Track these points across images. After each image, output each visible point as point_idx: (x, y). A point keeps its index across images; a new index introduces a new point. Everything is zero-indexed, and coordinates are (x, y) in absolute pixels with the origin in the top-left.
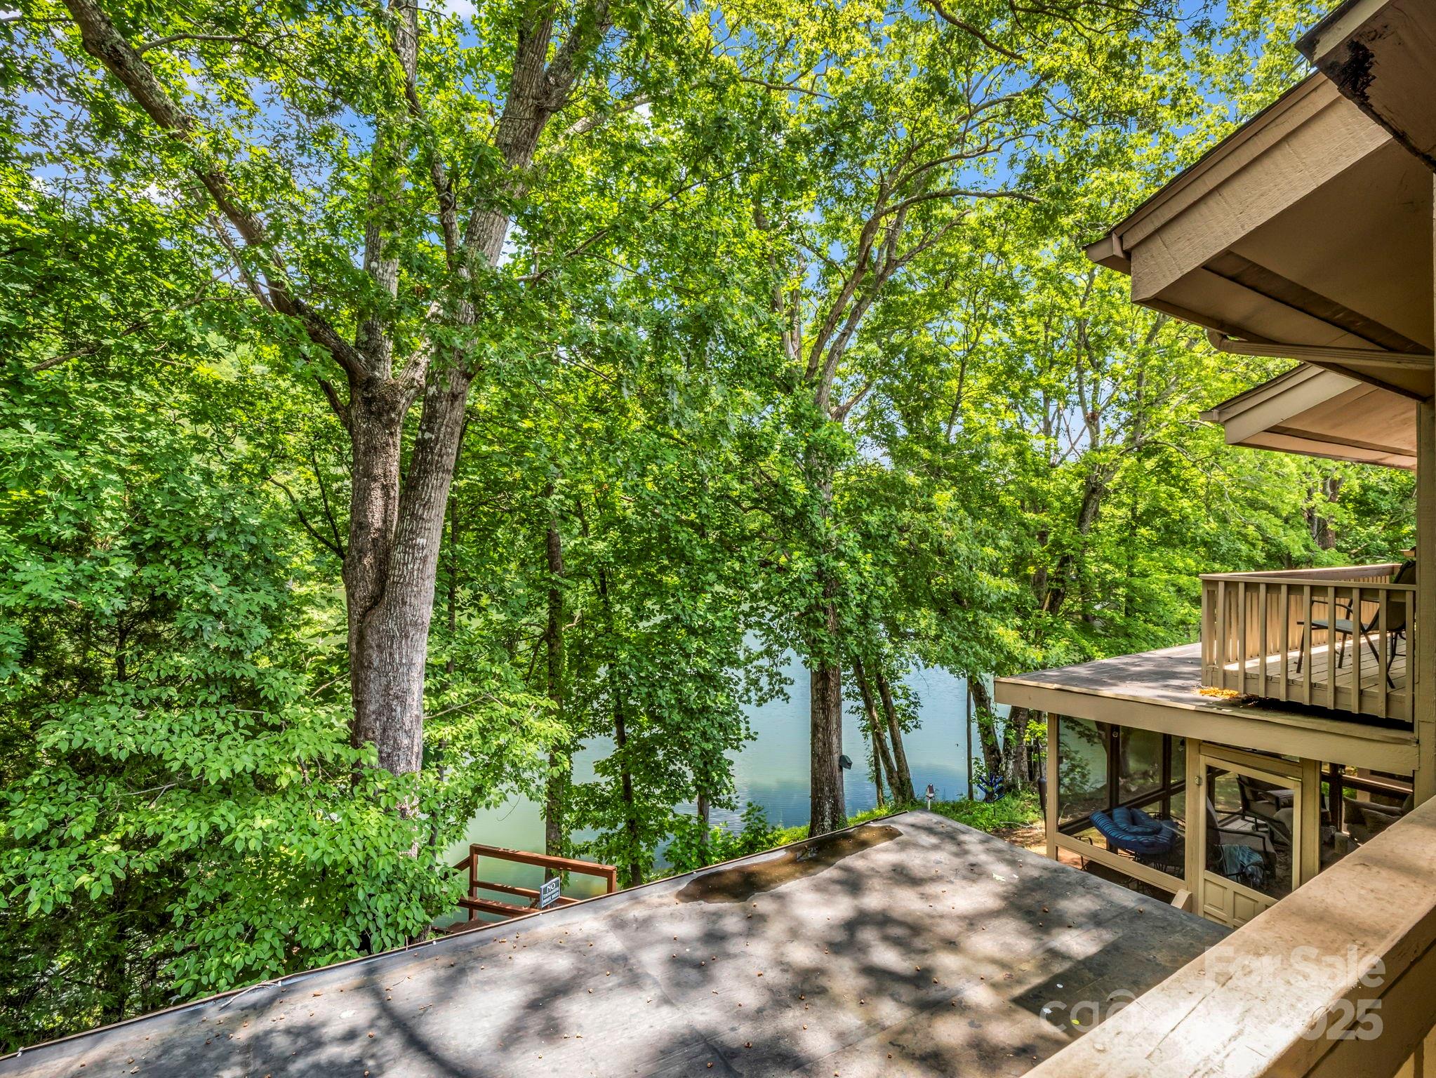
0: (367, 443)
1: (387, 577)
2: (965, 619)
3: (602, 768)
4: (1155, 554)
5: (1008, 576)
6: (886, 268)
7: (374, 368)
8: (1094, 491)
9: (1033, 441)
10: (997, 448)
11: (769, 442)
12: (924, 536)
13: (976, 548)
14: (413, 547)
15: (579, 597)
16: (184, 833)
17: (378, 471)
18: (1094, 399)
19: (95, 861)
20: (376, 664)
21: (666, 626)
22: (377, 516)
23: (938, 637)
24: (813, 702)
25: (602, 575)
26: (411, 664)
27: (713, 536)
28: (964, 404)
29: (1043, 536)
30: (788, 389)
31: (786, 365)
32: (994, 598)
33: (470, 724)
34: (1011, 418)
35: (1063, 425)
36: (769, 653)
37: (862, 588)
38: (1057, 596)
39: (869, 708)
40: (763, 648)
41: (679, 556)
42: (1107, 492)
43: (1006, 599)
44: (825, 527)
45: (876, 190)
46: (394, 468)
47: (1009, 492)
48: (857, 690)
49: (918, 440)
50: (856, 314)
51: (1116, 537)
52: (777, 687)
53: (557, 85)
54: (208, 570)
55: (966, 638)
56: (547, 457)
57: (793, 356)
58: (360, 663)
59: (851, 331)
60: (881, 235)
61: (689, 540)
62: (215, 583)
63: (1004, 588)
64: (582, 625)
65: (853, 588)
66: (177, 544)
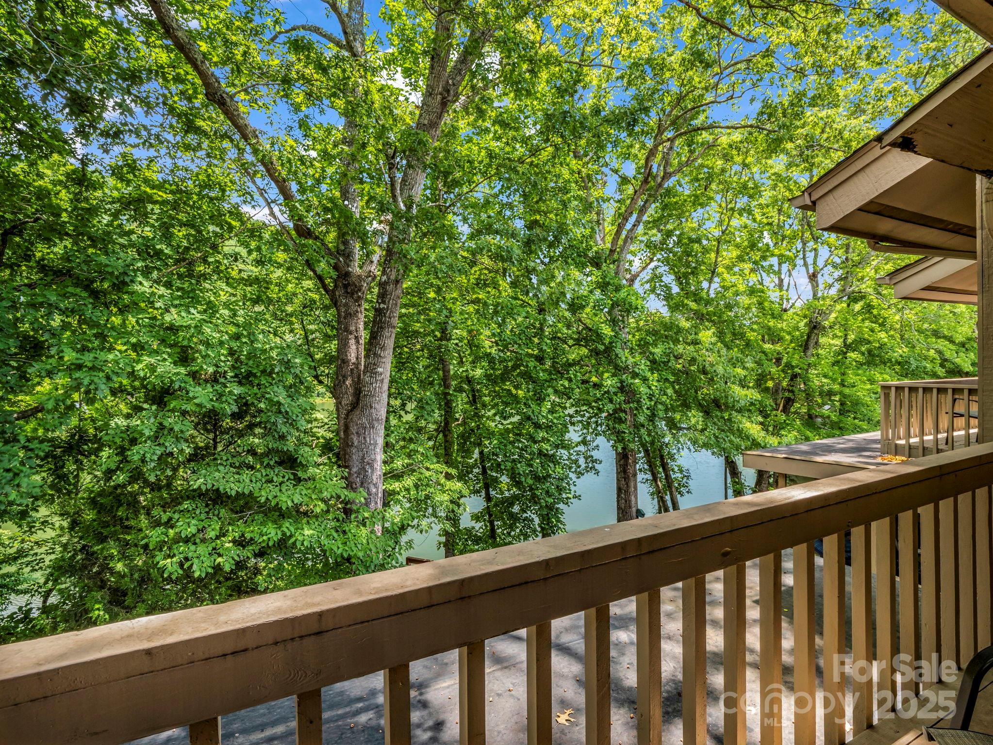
0: (346, 311)
1: (360, 392)
2: (723, 418)
3: (476, 518)
4: (860, 372)
5: (753, 388)
6: (663, 178)
7: (348, 266)
8: (815, 327)
9: (770, 293)
10: (745, 300)
11: (587, 301)
12: (693, 361)
13: (729, 369)
14: (375, 373)
15: (460, 403)
16: (269, 536)
17: (353, 328)
18: (815, 263)
19: (221, 551)
20: (356, 443)
21: (521, 422)
22: (353, 355)
23: (704, 430)
24: (618, 473)
25: (473, 390)
26: (376, 444)
27: (548, 363)
28: (720, 270)
29: (778, 361)
30: (598, 266)
31: (595, 249)
32: (742, 403)
33: (409, 481)
34: (753, 279)
35: (792, 283)
36: (584, 442)
37: (650, 397)
38: (789, 402)
39: (655, 478)
40: (580, 439)
41: (528, 376)
42: (824, 328)
43: (752, 404)
44: (625, 357)
45: (655, 127)
46: (361, 326)
47: (753, 330)
48: (646, 467)
49: (687, 295)
50: (642, 211)
51: (832, 360)
52: (590, 465)
53: (454, 85)
54: (276, 389)
55: (723, 431)
56: (446, 316)
57: (600, 242)
58: (346, 443)
59: (639, 222)
60: (659, 156)
61: (535, 367)
62: (281, 396)
63: (750, 396)
64: (464, 423)
65: (645, 397)
66: (259, 374)
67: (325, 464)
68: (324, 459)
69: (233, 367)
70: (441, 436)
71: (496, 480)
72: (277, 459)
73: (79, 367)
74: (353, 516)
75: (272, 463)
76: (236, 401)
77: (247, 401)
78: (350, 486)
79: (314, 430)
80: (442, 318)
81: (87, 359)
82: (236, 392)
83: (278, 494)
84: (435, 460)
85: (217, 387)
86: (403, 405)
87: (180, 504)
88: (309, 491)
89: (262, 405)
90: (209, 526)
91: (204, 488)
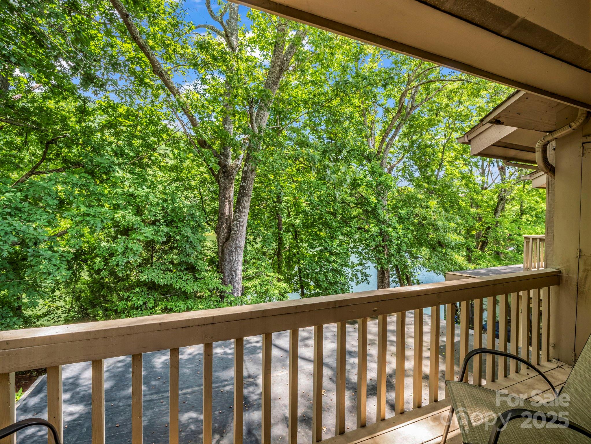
0: (224, 187)
1: (231, 231)
2: (442, 252)
6: (411, 109)
7: (226, 161)
8: (502, 200)
9: (475, 179)
10: (457, 183)
11: (362, 182)
12: (425, 218)
13: (446, 223)
14: (239, 221)
15: (288, 239)
17: (227, 196)
20: (228, 260)
21: (322, 251)
22: (227, 211)
23: (429, 259)
24: (378, 283)
25: (296, 232)
26: (238, 260)
27: (339, 217)
28: (445, 163)
29: (479, 219)
30: (370, 161)
31: (369, 151)
32: (453, 244)
33: (256, 282)
34: (465, 169)
35: (490, 172)
36: (361, 264)
37: (398, 239)
38: (484, 244)
40: (358, 262)
41: (326, 225)
42: (507, 200)
43: (460, 244)
44: (383, 214)
45: (406, 80)
46: (232, 195)
47: (463, 200)
48: (397, 280)
49: (424, 179)
50: (398, 128)
51: (512, 219)
52: (364, 278)
53: (287, 60)
54: (186, 229)
55: (442, 260)
56: (280, 189)
57: (372, 147)
58: (222, 260)
59: (396, 135)
60: (409, 96)
61: (330, 219)
62: (188, 232)
63: (458, 239)
64: (289, 250)
65: (394, 238)
66: (177, 221)
67: (210, 271)
68: (210, 268)
69: (163, 217)
70: (276, 257)
71: (307, 284)
72: (185, 267)
73: (88, 215)
74: (225, 299)
75: (182, 269)
76: (165, 235)
77: (171, 235)
78: (224, 283)
79: (205, 251)
80: (278, 191)
81: (92, 211)
82: (165, 230)
83: (186, 285)
84: (271, 270)
85: (156, 228)
86: (255, 239)
87: (134, 289)
88: (202, 285)
89: (178, 238)
90: (149, 301)
91: (147, 281)
